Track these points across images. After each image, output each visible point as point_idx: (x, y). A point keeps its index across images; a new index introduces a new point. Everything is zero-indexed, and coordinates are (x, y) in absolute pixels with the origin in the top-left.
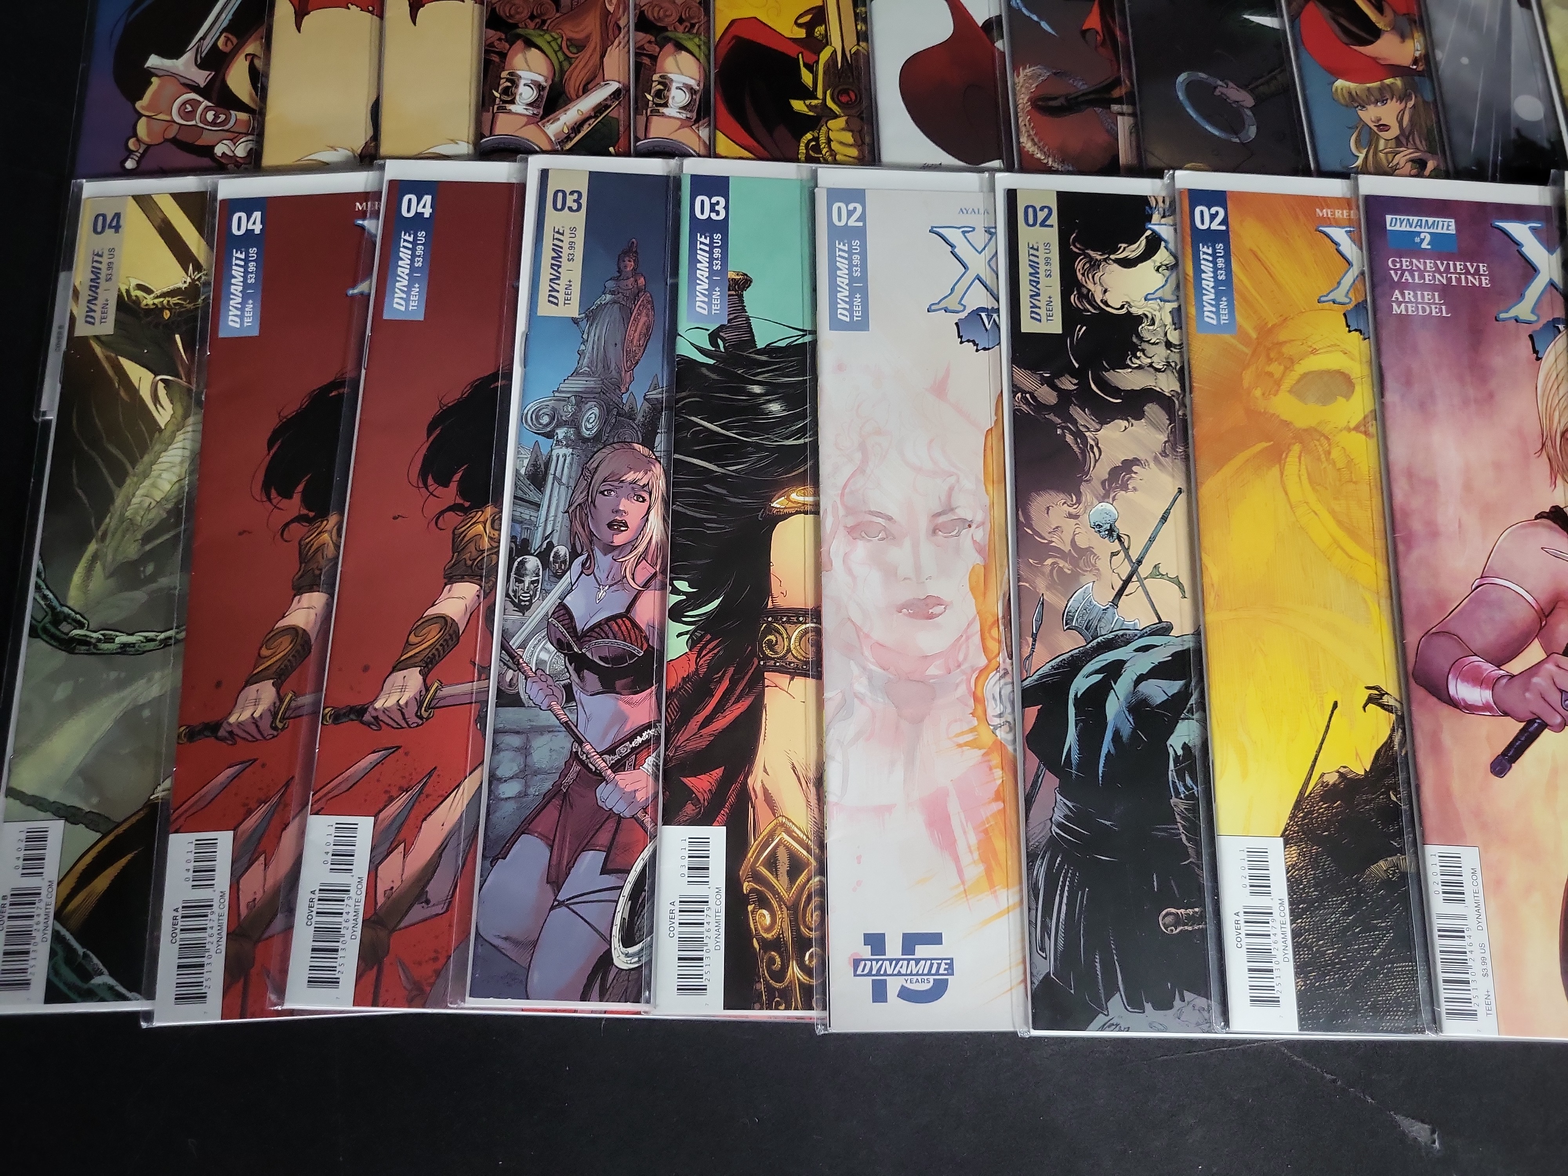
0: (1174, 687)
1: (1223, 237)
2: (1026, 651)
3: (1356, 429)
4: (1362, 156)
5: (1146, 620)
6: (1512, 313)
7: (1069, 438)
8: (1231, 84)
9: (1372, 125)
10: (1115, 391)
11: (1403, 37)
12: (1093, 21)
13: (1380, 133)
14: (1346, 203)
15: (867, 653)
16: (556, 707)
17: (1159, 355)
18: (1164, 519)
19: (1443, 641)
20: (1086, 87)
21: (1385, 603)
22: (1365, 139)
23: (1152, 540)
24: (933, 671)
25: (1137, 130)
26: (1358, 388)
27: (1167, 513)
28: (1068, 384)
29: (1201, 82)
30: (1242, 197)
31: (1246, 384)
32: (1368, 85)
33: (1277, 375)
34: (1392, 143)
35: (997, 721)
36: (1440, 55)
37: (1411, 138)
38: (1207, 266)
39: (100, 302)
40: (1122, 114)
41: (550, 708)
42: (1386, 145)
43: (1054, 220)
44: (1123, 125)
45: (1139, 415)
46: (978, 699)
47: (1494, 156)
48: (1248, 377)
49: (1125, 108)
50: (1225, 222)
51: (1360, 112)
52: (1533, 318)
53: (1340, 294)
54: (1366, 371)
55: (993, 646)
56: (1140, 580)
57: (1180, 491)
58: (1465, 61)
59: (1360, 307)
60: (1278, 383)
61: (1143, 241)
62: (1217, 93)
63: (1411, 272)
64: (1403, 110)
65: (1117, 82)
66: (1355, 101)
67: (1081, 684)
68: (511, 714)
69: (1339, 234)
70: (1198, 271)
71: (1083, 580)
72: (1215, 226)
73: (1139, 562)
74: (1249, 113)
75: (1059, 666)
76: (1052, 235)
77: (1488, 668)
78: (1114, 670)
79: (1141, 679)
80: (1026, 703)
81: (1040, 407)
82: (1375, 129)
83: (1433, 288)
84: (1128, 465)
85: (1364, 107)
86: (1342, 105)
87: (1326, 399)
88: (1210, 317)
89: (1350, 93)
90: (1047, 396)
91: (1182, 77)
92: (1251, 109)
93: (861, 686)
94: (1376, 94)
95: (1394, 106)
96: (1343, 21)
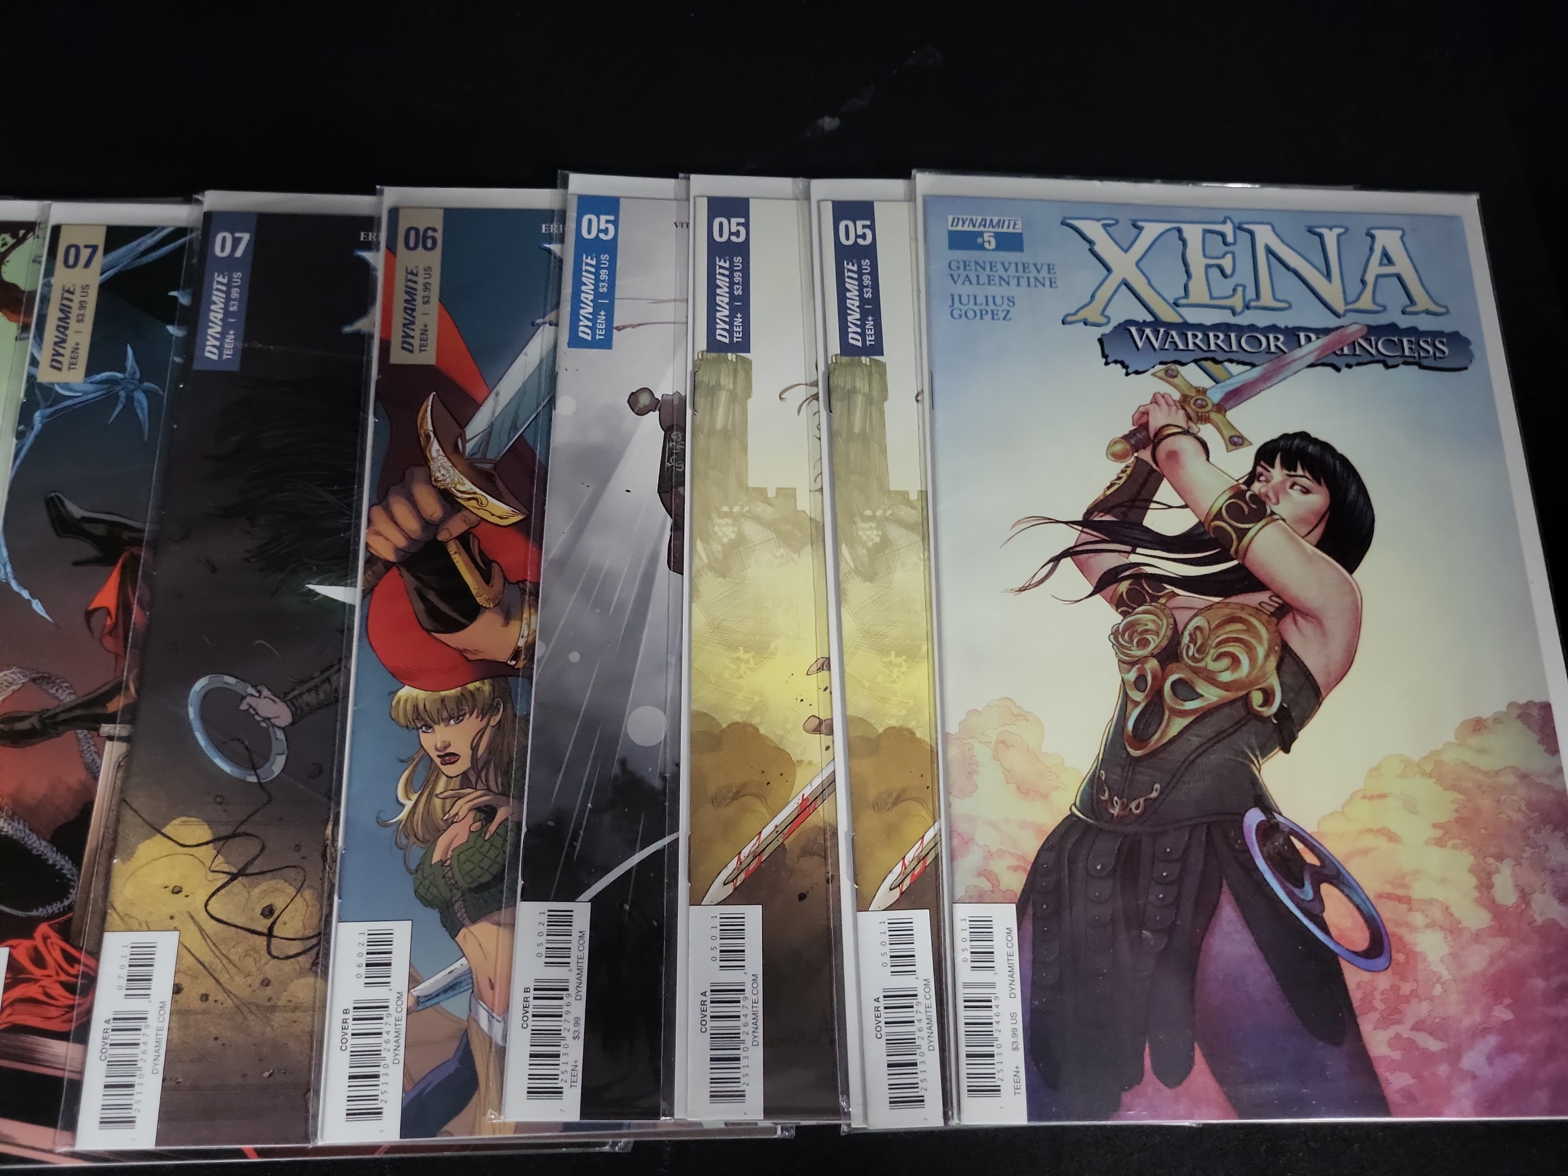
4: (409, 804)
8: (266, 692)
9: (434, 754)
11: (507, 619)
12: (107, 596)
13: (443, 768)
20: (73, 697)
22: (418, 781)
25: (126, 765)
29: (225, 691)
32: (443, 693)
34: (456, 783)
37: (483, 774)
40: (111, 738)
42: (447, 784)
44: (112, 752)
47: (582, 802)
49: (119, 730)
51: (422, 735)
58: (574, 656)
62: (244, 706)
64: (482, 732)
65: (117, 689)
66: (420, 719)
74: (280, 735)
82: (438, 761)
85: (430, 727)
86: (403, 727)
89: (416, 707)
91: (200, 685)
92: (283, 729)
94: (451, 705)
95: (471, 724)
96: (432, 596)
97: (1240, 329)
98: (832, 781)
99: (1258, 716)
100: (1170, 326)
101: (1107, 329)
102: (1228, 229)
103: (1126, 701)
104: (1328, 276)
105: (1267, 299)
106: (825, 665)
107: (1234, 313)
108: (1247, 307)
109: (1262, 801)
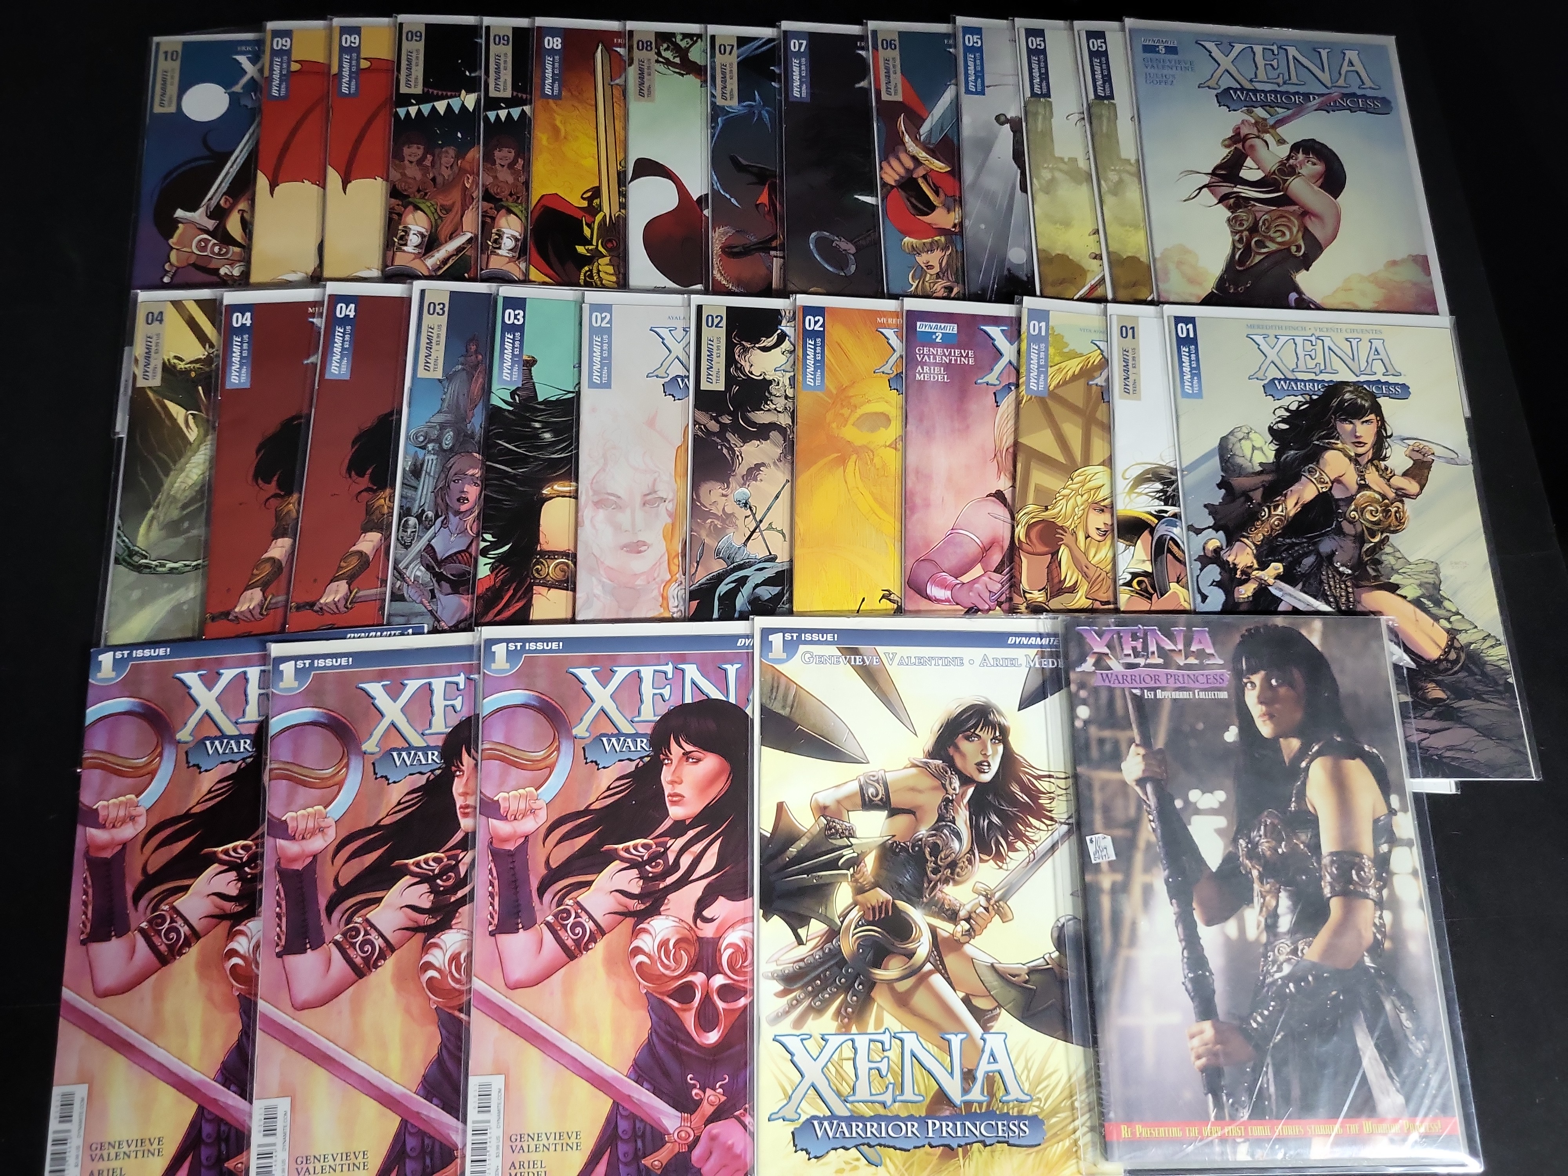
0: (776, 590)
1: (821, 334)
2: (693, 571)
3: (890, 446)
4: (915, 285)
5: (763, 554)
6: (985, 380)
7: (725, 451)
8: (843, 239)
9: (923, 265)
10: (753, 424)
11: (949, 211)
12: (764, 198)
13: (928, 271)
14: (896, 314)
15: (602, 572)
16: (425, 602)
17: (780, 403)
18: (777, 497)
19: (927, 565)
20: (756, 240)
21: (898, 545)
22: (918, 274)
23: (769, 509)
24: (638, 582)
25: (784, 268)
26: (893, 423)
27: (779, 493)
28: (726, 420)
29: (825, 238)
30: (835, 311)
31: (828, 420)
32: (924, 241)
33: (846, 415)
34: (934, 277)
35: (675, 610)
36: (967, 223)
37: (946, 273)
38: (810, 352)
39: (151, 366)
40: (777, 257)
41: (422, 602)
42: (930, 278)
43: (724, 323)
44: (777, 263)
45: (766, 438)
46: (664, 598)
47: (993, 285)
48: (829, 416)
49: (779, 253)
50: (823, 325)
51: (917, 257)
52: (997, 382)
53: (887, 369)
54: (899, 413)
55: (674, 568)
56: (760, 531)
57: (788, 481)
58: (983, 226)
59: (899, 375)
60: (846, 420)
61: (775, 336)
62: (834, 244)
63: (929, 356)
64: (943, 257)
65: (775, 237)
66: (915, 251)
67: (723, 589)
68: (398, 605)
69: (889, 333)
70: (805, 354)
71: (727, 531)
72: (817, 328)
73: (761, 521)
74: (852, 257)
75: (711, 579)
76: (722, 333)
77: (951, 579)
78: (742, 581)
79: (757, 586)
80: (691, 599)
81: (709, 433)
82: (925, 268)
83: (940, 365)
84: (758, 467)
85: (920, 254)
86: (907, 253)
87: (873, 429)
88: (810, 382)
89: (912, 246)
90: (714, 426)
91: (813, 235)
92: (853, 254)
93: (598, 591)
94: (928, 246)
95: (938, 254)
96: (913, 200)
97: (1282, 93)
98: (1103, 279)
99: (1295, 256)
100: (1249, 90)
101: (1219, 91)
102: (1275, 48)
103: (1234, 248)
104: (1323, 70)
105: (1294, 79)
106: (1097, 232)
107: (1279, 86)
108: (1285, 83)
109: (1297, 289)
